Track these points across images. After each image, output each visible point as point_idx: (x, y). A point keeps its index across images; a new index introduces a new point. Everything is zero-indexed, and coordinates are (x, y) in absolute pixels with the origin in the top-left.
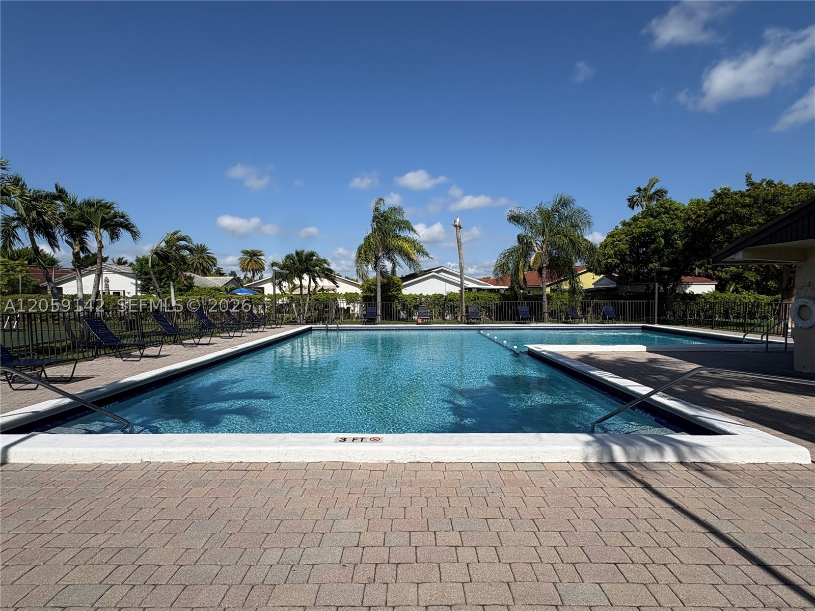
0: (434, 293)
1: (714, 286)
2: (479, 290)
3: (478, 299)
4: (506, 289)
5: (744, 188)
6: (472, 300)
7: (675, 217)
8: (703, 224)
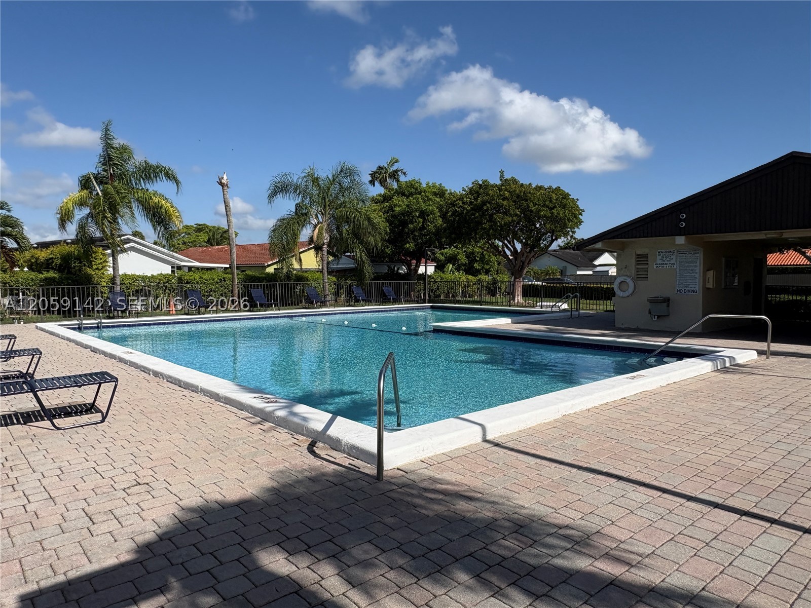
0: (160, 273)
1: (434, 267)
2: (190, 268)
3: (225, 281)
4: (225, 268)
5: (499, 182)
6: (217, 282)
7: (427, 199)
8: (468, 212)
